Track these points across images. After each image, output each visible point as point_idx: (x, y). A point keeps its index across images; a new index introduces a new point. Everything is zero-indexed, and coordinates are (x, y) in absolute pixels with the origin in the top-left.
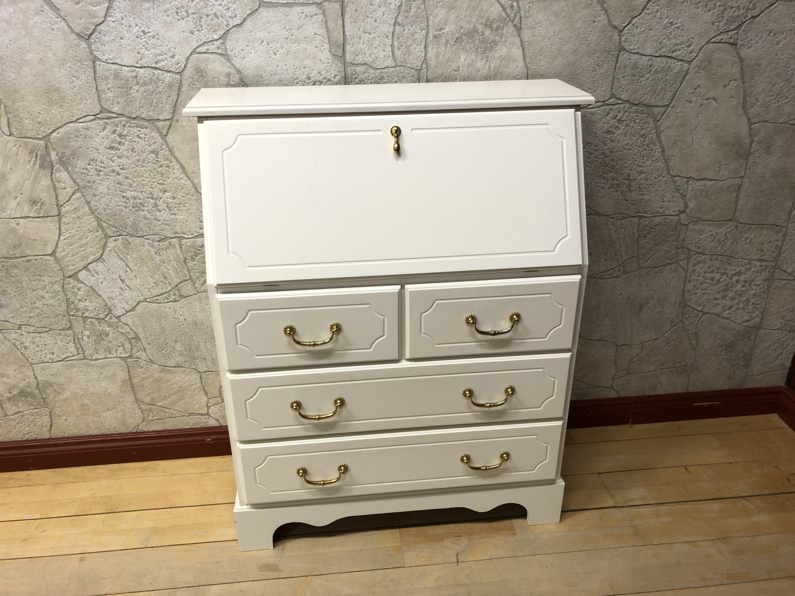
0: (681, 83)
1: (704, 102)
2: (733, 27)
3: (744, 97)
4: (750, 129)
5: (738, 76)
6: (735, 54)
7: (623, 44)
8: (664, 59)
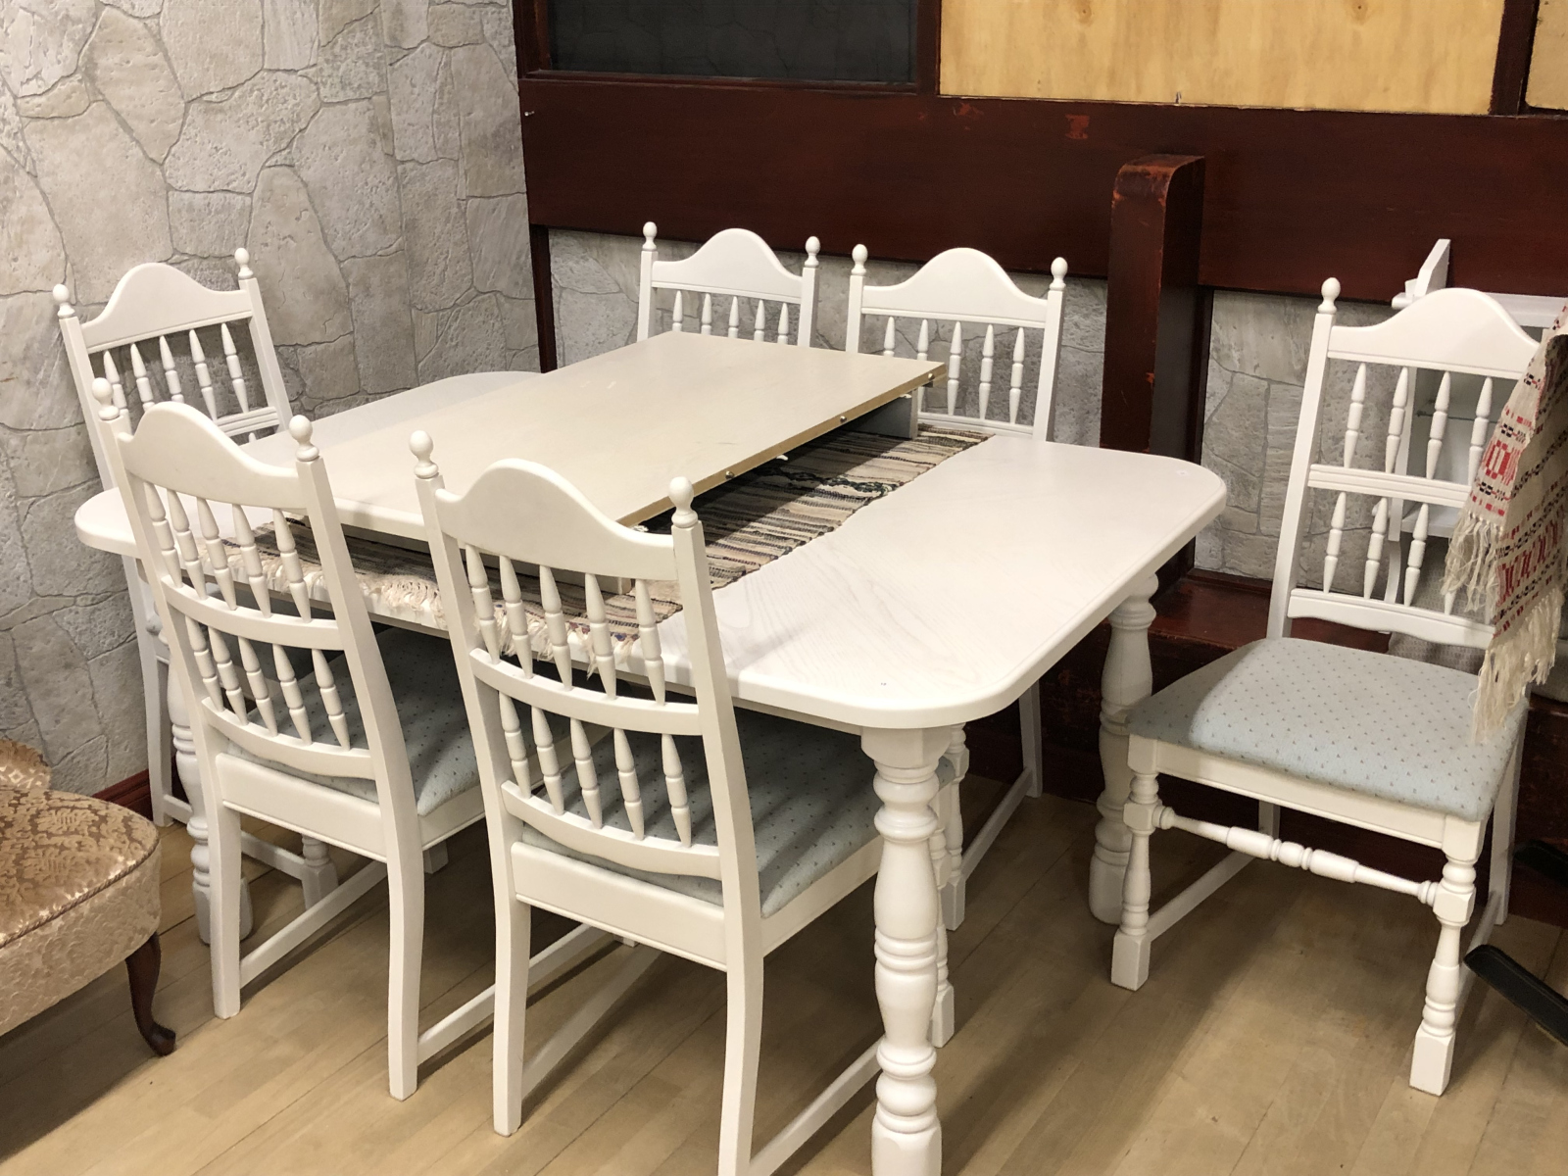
0: (250, 222)
1: (282, 243)
2: (283, 146)
3: (322, 230)
4: (341, 269)
5: (307, 204)
6: (296, 178)
7: (169, 181)
8: (221, 195)
